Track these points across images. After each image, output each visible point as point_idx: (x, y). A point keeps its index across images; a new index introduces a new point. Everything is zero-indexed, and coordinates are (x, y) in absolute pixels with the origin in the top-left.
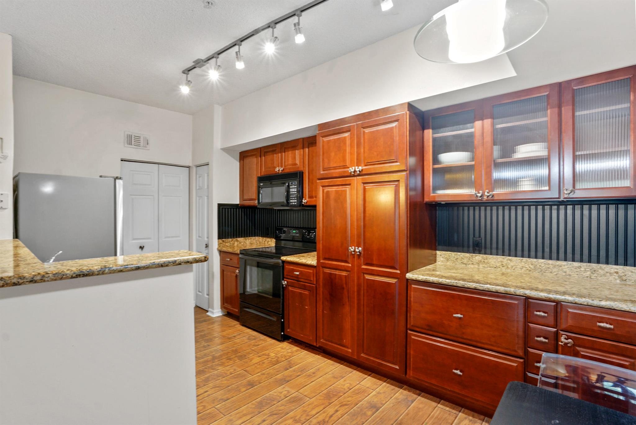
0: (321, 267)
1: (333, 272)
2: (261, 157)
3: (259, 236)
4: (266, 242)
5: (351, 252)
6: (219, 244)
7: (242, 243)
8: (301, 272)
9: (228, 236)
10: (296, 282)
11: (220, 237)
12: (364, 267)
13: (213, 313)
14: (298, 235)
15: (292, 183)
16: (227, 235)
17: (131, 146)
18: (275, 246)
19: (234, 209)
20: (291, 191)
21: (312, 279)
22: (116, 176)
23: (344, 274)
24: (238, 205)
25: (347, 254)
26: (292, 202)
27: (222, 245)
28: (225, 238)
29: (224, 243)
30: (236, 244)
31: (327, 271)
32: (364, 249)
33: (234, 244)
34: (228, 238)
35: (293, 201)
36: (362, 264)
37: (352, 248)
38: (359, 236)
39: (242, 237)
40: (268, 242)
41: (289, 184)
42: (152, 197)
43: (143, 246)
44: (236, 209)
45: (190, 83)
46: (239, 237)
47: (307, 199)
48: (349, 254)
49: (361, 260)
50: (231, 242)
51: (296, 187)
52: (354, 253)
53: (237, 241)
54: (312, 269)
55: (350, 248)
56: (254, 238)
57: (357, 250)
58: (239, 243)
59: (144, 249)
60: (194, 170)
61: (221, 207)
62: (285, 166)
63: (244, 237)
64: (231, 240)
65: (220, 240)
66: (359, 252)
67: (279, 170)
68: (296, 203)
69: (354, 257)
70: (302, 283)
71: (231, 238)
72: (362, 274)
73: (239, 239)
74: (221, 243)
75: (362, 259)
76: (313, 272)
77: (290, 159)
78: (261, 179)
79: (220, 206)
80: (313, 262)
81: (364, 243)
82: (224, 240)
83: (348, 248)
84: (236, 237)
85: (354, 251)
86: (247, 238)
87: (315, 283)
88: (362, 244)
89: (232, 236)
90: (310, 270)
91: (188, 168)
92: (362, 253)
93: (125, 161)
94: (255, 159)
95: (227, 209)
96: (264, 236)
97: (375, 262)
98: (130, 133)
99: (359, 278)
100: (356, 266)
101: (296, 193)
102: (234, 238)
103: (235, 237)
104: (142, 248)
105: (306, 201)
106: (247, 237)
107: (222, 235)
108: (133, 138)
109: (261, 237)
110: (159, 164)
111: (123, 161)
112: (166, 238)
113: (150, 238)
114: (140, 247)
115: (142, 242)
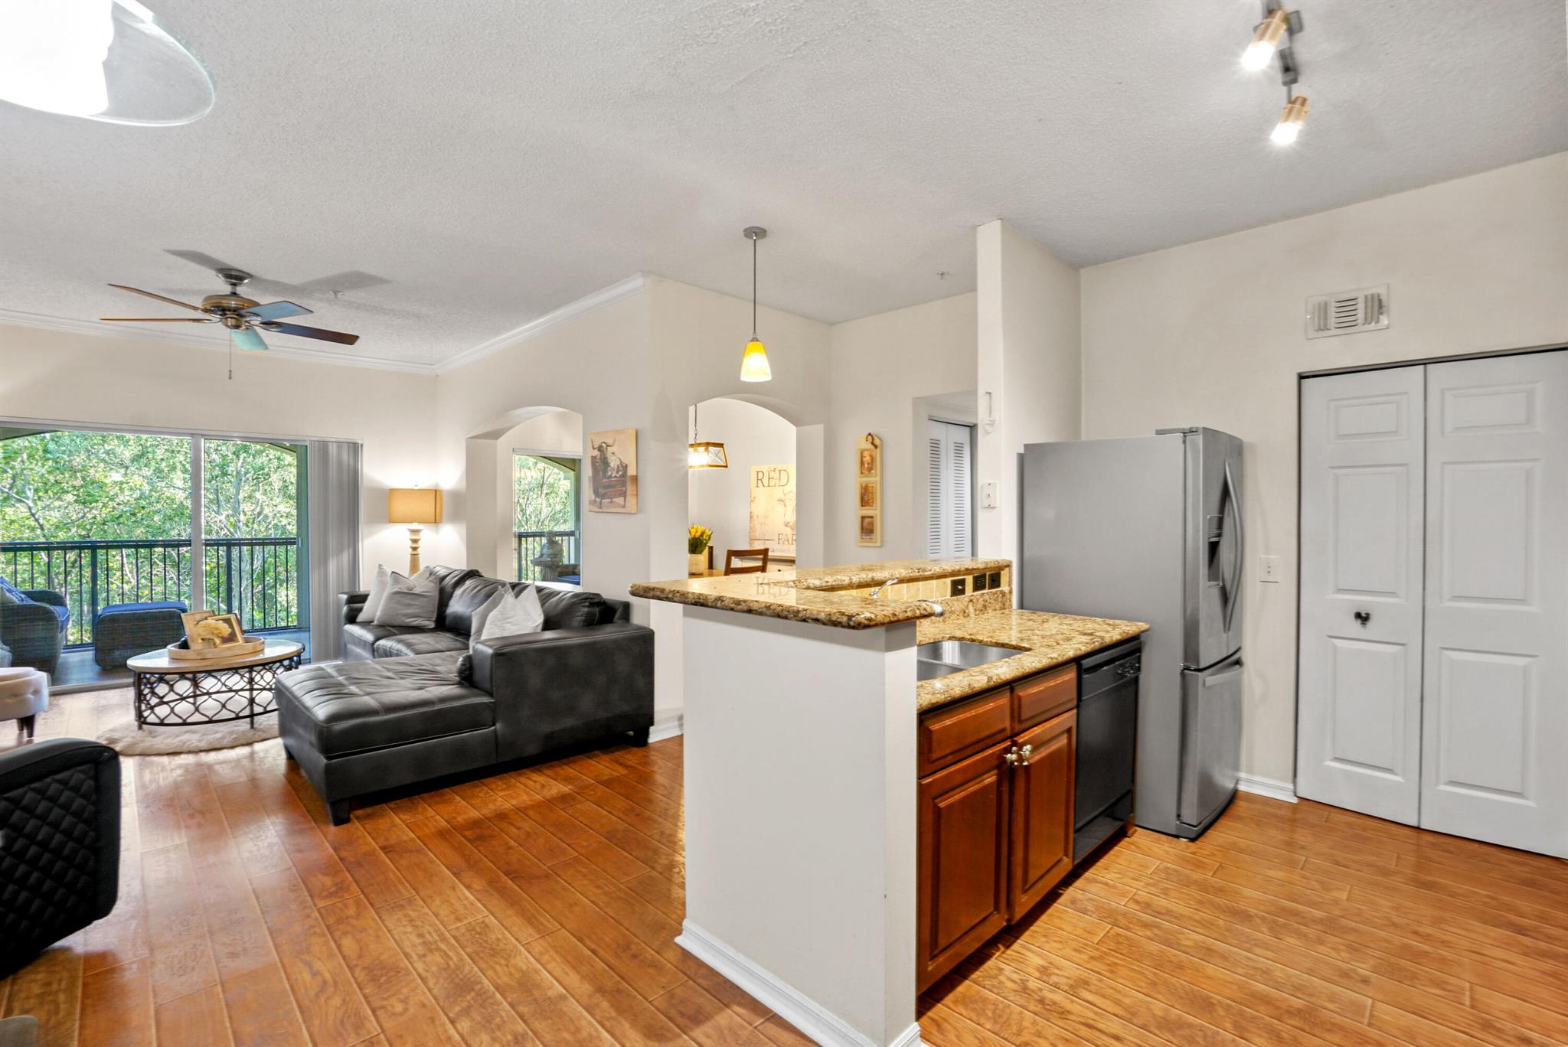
17: (1327, 333)
22: (1187, 426)
42: (1404, 468)
43: (1368, 615)
59: (1370, 624)
93: (1314, 377)
98: (1324, 299)
104: (1363, 618)
108: (1331, 309)
110: (1425, 363)
111: (1308, 377)
112: (1450, 600)
113: (1393, 594)
114: (1358, 616)
115: (1364, 602)
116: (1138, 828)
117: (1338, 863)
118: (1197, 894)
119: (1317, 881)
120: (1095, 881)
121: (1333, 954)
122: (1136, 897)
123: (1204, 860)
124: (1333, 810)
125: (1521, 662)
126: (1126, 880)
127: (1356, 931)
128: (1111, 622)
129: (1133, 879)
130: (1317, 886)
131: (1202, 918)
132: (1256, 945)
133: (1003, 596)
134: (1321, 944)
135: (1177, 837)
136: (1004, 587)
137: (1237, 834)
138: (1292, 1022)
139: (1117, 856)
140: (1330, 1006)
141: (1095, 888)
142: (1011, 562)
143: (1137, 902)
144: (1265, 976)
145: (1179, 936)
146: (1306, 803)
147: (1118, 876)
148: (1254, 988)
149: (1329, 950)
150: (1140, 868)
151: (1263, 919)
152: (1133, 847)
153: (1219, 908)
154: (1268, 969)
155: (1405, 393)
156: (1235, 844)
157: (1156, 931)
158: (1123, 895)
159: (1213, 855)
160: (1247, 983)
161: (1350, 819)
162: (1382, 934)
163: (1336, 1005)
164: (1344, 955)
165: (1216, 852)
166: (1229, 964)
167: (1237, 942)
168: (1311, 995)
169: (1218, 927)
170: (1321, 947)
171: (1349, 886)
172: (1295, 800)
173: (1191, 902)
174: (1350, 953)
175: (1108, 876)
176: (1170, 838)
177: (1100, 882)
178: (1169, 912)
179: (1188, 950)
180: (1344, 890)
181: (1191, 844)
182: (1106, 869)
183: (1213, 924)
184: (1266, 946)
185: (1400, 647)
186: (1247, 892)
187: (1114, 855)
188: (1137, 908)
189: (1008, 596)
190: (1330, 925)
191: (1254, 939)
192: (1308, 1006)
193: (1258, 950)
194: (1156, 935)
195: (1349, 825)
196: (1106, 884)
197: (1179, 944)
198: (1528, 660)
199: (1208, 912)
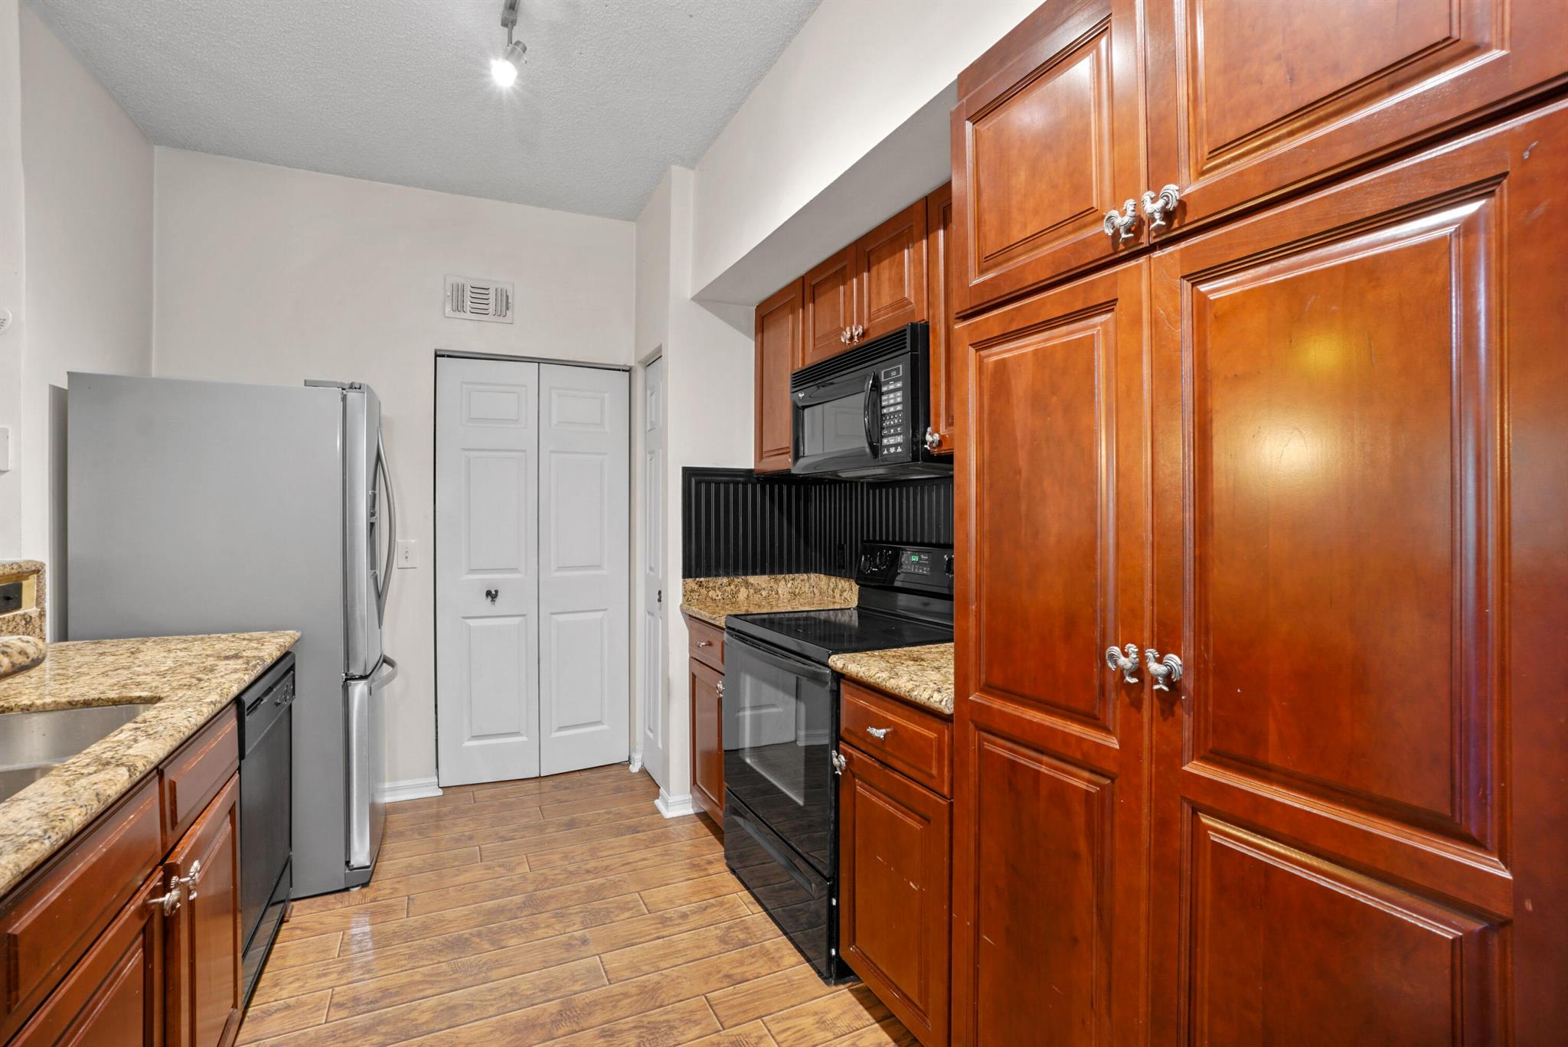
0: (972, 726)
1: (1026, 759)
2: (803, 308)
3: (820, 573)
4: (837, 593)
5: (1121, 671)
6: (687, 595)
7: (764, 593)
8: (895, 734)
9: (718, 566)
10: (877, 765)
11: (690, 570)
12: (1195, 767)
13: (666, 804)
14: (925, 571)
15: (887, 375)
16: (713, 563)
17: (462, 315)
18: (859, 607)
19: (736, 484)
20: (884, 404)
21: (934, 772)
22: (347, 381)
23: (1080, 781)
24: (750, 471)
25: (1096, 682)
26: (889, 446)
27: (695, 596)
28: (708, 575)
29: (704, 591)
30: (743, 593)
31: (1001, 749)
32: (1199, 666)
33: (734, 594)
34: (717, 575)
35: (892, 441)
36: (1187, 754)
37: (1126, 655)
38: (1166, 585)
39: (763, 573)
40: (843, 591)
41: (876, 379)
42: (521, 454)
43: (496, 592)
44: (745, 484)
45: (519, 49)
46: (754, 573)
47: (943, 430)
48: (1111, 681)
49: (1179, 723)
50: (728, 589)
51: (899, 385)
52: (1134, 680)
53: (747, 585)
54: (937, 724)
55: (1115, 650)
56: (805, 576)
57: (1155, 668)
58: (752, 591)
59: (498, 600)
60: (639, 376)
61: (696, 479)
62: (870, 320)
63: (772, 572)
64: (725, 580)
65: (689, 580)
66: (1168, 677)
67: (852, 338)
68: (899, 450)
69: (1137, 704)
70: (897, 776)
71: (727, 574)
72: (1187, 810)
73: (752, 579)
74: (692, 591)
75: (1188, 721)
76: (940, 740)
77: (886, 288)
78: (801, 379)
79: (690, 475)
80: (937, 697)
81: (1202, 630)
82: (702, 579)
83: (1104, 648)
84: (746, 574)
85: (1139, 671)
86: (780, 577)
87: (946, 790)
88: (1188, 633)
89: (731, 569)
90: (929, 729)
91: (627, 373)
92: (1189, 684)
93: (449, 356)
94: (790, 316)
95: (713, 485)
96: (832, 573)
97: (1273, 758)
98: (461, 281)
99: (1163, 825)
100: (1146, 754)
101: (899, 408)
102: (736, 574)
103: (741, 571)
104: (492, 595)
105: (936, 437)
106: (781, 572)
107: (696, 565)
108: (468, 294)
109: (825, 574)
110: (539, 361)
111: (443, 356)
112: (556, 571)
113: (515, 570)
114: (489, 593)
115: (492, 580)
116: (294, 903)
117: (504, 839)
118: (403, 949)
119: (500, 866)
120: (269, 1013)
121: (551, 932)
122: (336, 1000)
123: (389, 901)
124: (474, 788)
125: (599, 615)
126: (312, 983)
127: (551, 897)
128: (246, 635)
129: (319, 976)
130: (502, 871)
131: (424, 975)
132: (490, 969)
133: (27, 623)
134: (537, 928)
135: (347, 889)
136: (29, 608)
137: (407, 853)
138: (561, 1031)
139: (283, 957)
140: (577, 987)
141: (273, 1024)
142: (43, 565)
143: (340, 1006)
144: (515, 998)
145: (411, 1016)
146: (450, 790)
147: (296, 985)
148: (513, 1021)
149: (546, 930)
150: (322, 956)
151: (479, 935)
152: (298, 932)
153: (432, 951)
154: (513, 988)
155: (523, 386)
156: (410, 866)
157: (383, 1029)
158: (317, 1008)
159: (395, 890)
160: (505, 1020)
161: (492, 791)
162: (569, 888)
163: (580, 982)
164: (557, 927)
165: (397, 886)
166: (478, 1012)
167: (471, 979)
168: (558, 989)
169: (444, 974)
170: (539, 931)
171: (525, 856)
172: (440, 792)
173: (403, 963)
174: (561, 922)
175: (285, 994)
176: (338, 895)
177: (278, 1010)
178: (386, 993)
179: (431, 1026)
180: (523, 862)
181: (365, 890)
182: (276, 985)
183: (439, 974)
184: (497, 964)
185: (520, 618)
186: (449, 914)
187: (278, 958)
188: (343, 1013)
189: (37, 623)
190: (534, 904)
191: (485, 964)
192: (562, 1003)
193: (494, 974)
194: (385, 1034)
195: (492, 797)
196: (288, 1007)
197: (416, 1027)
198: (602, 613)
199: (426, 963)
